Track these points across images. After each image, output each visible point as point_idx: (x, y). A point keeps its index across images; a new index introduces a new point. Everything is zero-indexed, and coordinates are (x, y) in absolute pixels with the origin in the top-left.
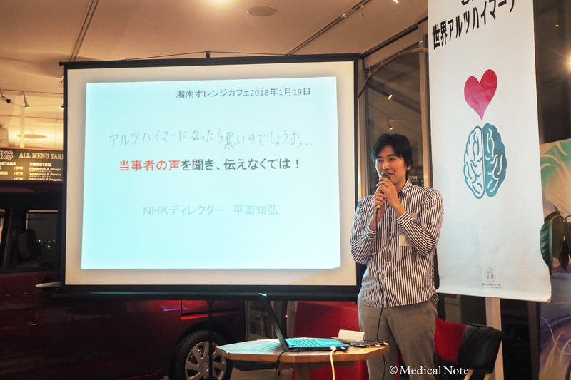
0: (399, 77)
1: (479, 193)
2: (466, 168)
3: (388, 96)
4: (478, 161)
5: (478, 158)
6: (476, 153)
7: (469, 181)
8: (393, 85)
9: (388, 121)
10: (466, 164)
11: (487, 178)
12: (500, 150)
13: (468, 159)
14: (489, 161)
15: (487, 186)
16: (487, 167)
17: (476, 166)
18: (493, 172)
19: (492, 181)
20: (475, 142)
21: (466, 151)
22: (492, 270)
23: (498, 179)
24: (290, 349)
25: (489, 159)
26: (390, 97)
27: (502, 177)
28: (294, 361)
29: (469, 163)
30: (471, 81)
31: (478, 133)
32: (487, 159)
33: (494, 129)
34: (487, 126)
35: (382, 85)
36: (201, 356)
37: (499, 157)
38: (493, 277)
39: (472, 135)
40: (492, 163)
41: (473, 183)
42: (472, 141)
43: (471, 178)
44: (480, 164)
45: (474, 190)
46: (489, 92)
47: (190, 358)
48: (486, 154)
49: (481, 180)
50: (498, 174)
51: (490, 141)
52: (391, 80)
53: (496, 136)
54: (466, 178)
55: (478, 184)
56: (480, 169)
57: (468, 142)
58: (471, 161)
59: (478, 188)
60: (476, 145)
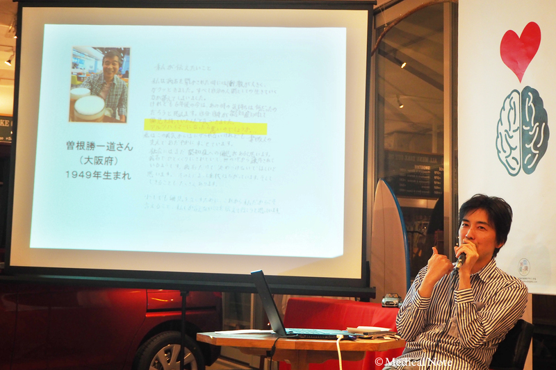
0: (415, 41)
1: (514, 169)
2: (499, 140)
3: (401, 64)
4: (514, 131)
5: (514, 127)
6: (512, 121)
7: (503, 155)
8: (408, 52)
9: (398, 97)
10: (499, 135)
11: (525, 151)
12: (542, 117)
13: (502, 129)
14: (528, 131)
15: (524, 160)
16: (525, 138)
17: (511, 137)
18: (532, 145)
19: (530, 155)
20: (511, 108)
21: (500, 120)
22: (526, 261)
23: (538, 152)
24: (288, 335)
25: (528, 128)
26: (404, 65)
27: (543, 150)
28: (293, 347)
29: (504, 134)
30: (510, 36)
31: (516, 97)
32: (525, 128)
33: (535, 92)
34: (527, 89)
35: (395, 51)
36: (169, 361)
37: (540, 127)
38: (526, 268)
39: (508, 100)
40: (531, 133)
41: (506, 157)
42: (507, 107)
43: (505, 152)
44: (517, 136)
45: (508, 166)
46: (530, 49)
47: (154, 364)
48: (524, 122)
49: (517, 154)
50: (539, 146)
51: (530, 108)
52: (405, 45)
53: (538, 101)
54: (499, 152)
55: (513, 158)
56: (516, 141)
57: (503, 108)
58: (506, 131)
59: (513, 163)
60: (512, 112)
